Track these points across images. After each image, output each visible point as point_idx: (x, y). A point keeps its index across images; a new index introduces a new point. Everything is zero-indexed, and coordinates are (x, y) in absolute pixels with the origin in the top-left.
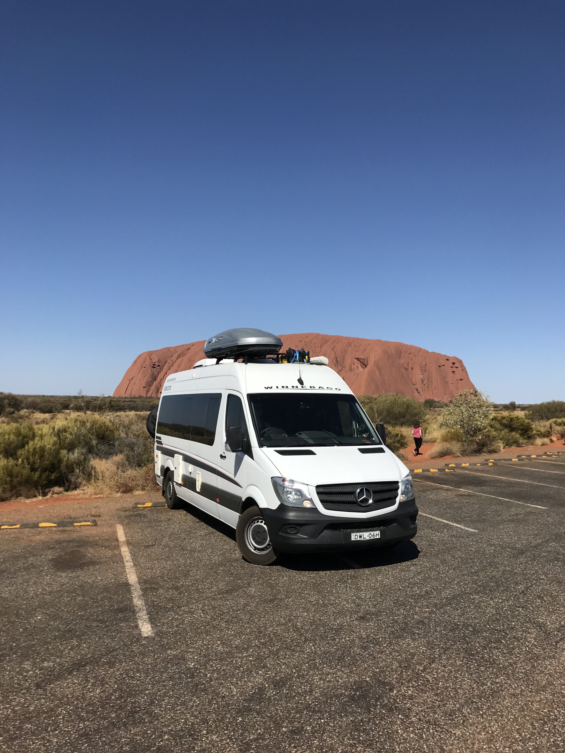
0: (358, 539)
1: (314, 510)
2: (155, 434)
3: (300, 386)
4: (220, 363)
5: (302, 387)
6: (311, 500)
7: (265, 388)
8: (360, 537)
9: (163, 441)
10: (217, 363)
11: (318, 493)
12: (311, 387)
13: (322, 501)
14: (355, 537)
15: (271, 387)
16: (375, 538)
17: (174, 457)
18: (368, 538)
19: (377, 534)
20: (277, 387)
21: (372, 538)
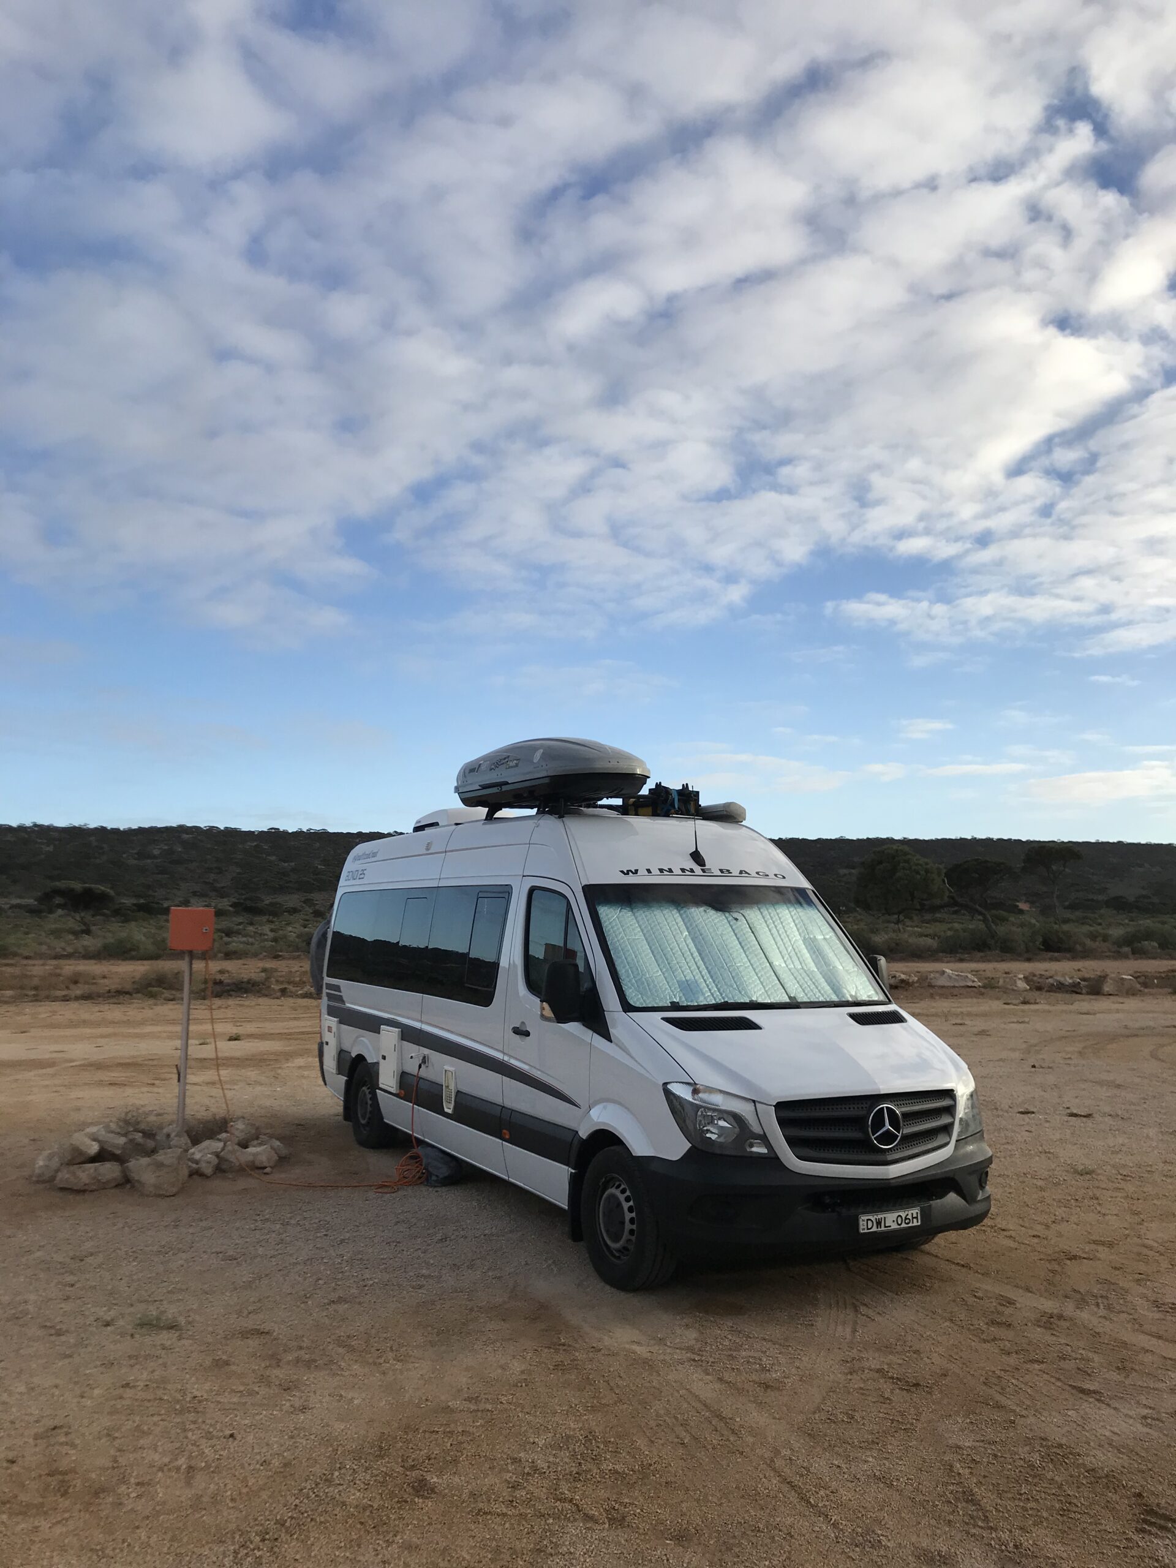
0: (874, 1229)
1: (773, 1160)
2: (323, 978)
3: (698, 869)
4: (495, 816)
5: (703, 871)
6: (764, 1139)
7: (622, 872)
8: (879, 1223)
9: (344, 993)
10: (490, 817)
11: (782, 1122)
12: (721, 871)
13: (792, 1142)
14: (867, 1223)
15: (636, 871)
16: (910, 1225)
17: (379, 1033)
18: (894, 1226)
19: (915, 1215)
20: (649, 871)
21: (904, 1225)
